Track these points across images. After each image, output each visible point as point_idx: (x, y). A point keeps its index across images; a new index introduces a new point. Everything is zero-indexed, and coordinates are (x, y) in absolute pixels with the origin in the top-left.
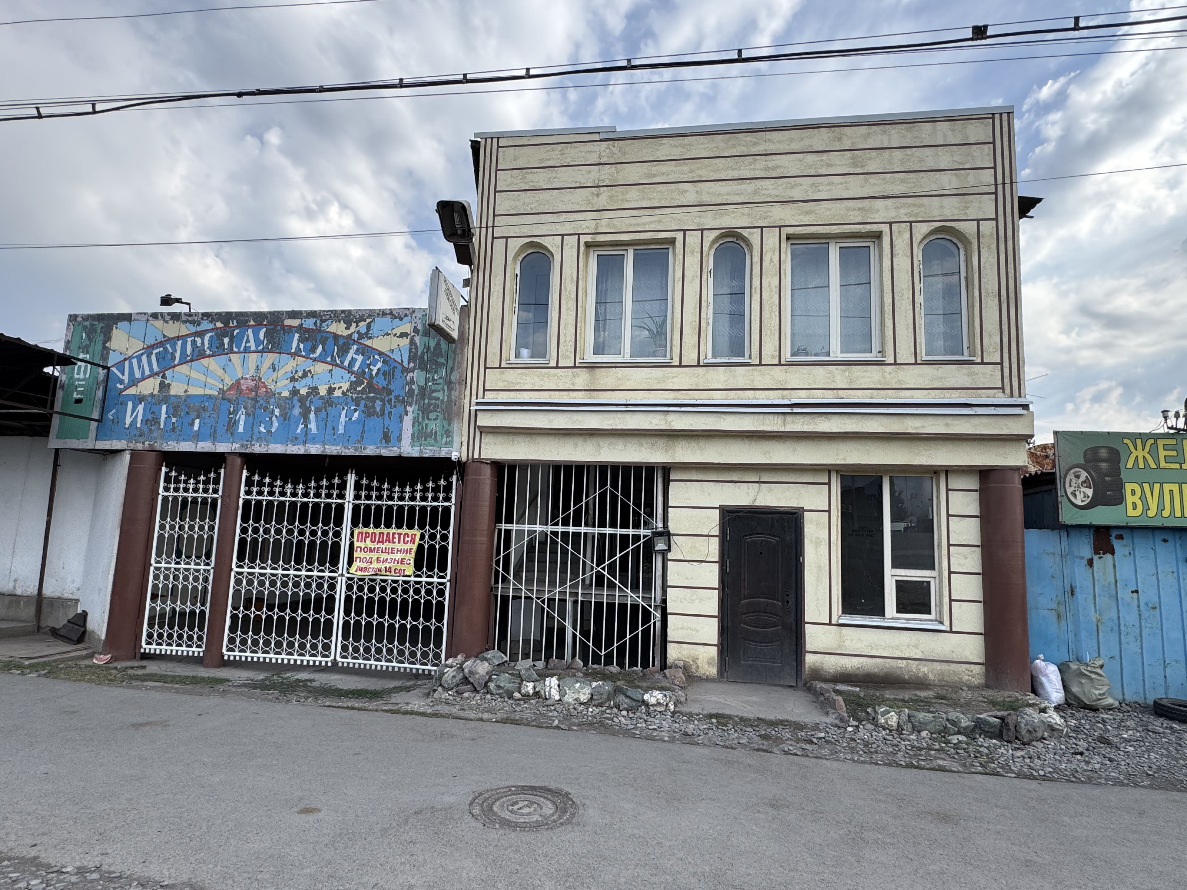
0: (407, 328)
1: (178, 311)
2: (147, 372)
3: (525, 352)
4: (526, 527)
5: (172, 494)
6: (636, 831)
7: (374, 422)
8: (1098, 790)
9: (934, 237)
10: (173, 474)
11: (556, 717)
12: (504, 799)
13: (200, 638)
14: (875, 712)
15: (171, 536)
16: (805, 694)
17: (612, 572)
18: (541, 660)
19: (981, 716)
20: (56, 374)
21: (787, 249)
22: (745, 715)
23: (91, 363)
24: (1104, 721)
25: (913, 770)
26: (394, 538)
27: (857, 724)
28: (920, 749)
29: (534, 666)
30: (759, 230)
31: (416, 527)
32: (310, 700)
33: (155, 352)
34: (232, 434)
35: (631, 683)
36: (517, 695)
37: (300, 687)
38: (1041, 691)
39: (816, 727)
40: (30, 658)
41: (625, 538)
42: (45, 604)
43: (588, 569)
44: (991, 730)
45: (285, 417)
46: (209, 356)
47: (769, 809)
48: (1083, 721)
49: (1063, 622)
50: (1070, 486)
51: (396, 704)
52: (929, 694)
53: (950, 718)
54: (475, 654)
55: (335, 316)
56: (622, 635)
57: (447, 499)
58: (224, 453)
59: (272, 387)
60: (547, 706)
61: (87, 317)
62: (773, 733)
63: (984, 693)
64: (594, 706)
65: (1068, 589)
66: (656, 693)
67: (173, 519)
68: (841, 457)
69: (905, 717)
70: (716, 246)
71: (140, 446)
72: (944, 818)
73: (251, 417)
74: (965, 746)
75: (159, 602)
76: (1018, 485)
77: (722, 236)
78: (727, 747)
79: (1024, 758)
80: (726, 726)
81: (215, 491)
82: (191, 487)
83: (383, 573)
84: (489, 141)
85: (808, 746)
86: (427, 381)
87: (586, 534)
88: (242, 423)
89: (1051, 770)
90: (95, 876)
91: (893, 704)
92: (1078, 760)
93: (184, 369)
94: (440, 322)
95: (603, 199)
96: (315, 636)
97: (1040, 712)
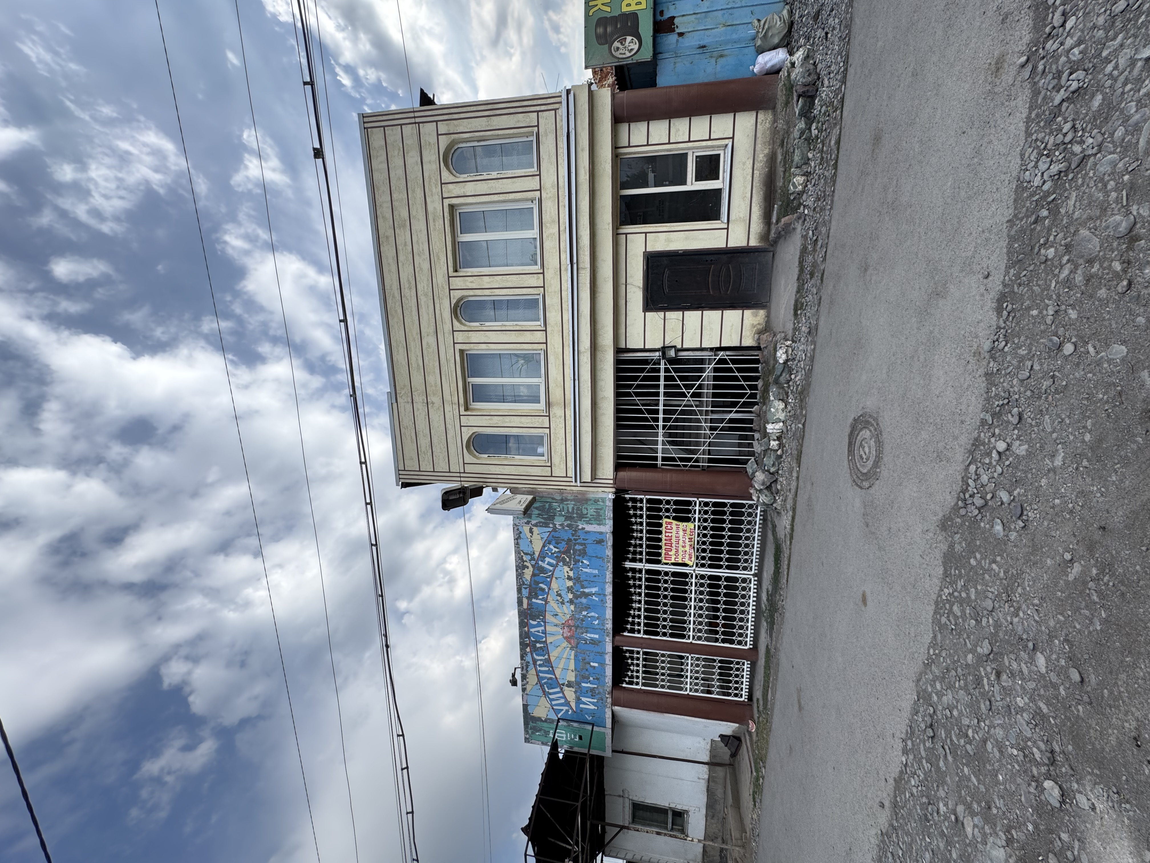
0: (526, 529)
1: (520, 675)
2: (561, 695)
3: (540, 450)
4: (660, 447)
5: (640, 680)
6: (884, 371)
7: (590, 550)
8: (856, 19)
9: (451, 167)
10: (627, 679)
11: (796, 425)
12: (858, 464)
13: (738, 663)
14: (793, 193)
15: (669, 681)
16: (779, 245)
17: (691, 386)
18: (753, 435)
19: (797, 113)
20: (563, 751)
21: (463, 272)
22: (795, 289)
23: (556, 729)
24: (801, 16)
25: (839, 164)
26: (668, 536)
27: (802, 207)
28: (822, 158)
29: (758, 439)
30: (451, 291)
31: (661, 521)
32: (781, 593)
33: (547, 690)
34: (600, 642)
35: (771, 372)
36: (779, 452)
37: (772, 599)
38: (778, 66)
39: (805, 237)
40: (752, 772)
41: (667, 378)
42: (714, 761)
43: (689, 403)
44: (808, 104)
45: (587, 608)
46: (549, 656)
47: (868, 273)
48: (801, 33)
49: (726, 52)
50: (625, 54)
51: (785, 535)
52: (779, 152)
53: (798, 137)
54: (749, 481)
55: (519, 576)
56: (736, 379)
57: (641, 501)
58: (613, 648)
59: (568, 616)
60: (787, 431)
61: (526, 731)
62: (808, 269)
63: (779, 111)
64: (787, 398)
65: (700, 51)
66: (778, 354)
67: (657, 680)
68: (607, 227)
69: (798, 171)
70: (463, 321)
71: (609, 700)
72: (877, 139)
73: (589, 630)
74: (820, 124)
75: (713, 689)
76: (626, 95)
77: (457, 317)
78: (820, 303)
79: (830, 78)
80: (803, 303)
81: (638, 653)
82: (635, 668)
83: (692, 543)
84: (401, 476)
85: (819, 243)
86: (561, 515)
87: (664, 405)
88: (592, 636)
89: (839, 57)
90: (909, 743)
91: (788, 180)
92: (831, 36)
93: (558, 672)
94: (522, 508)
95: (436, 399)
96: (737, 588)
97: (794, 67)
